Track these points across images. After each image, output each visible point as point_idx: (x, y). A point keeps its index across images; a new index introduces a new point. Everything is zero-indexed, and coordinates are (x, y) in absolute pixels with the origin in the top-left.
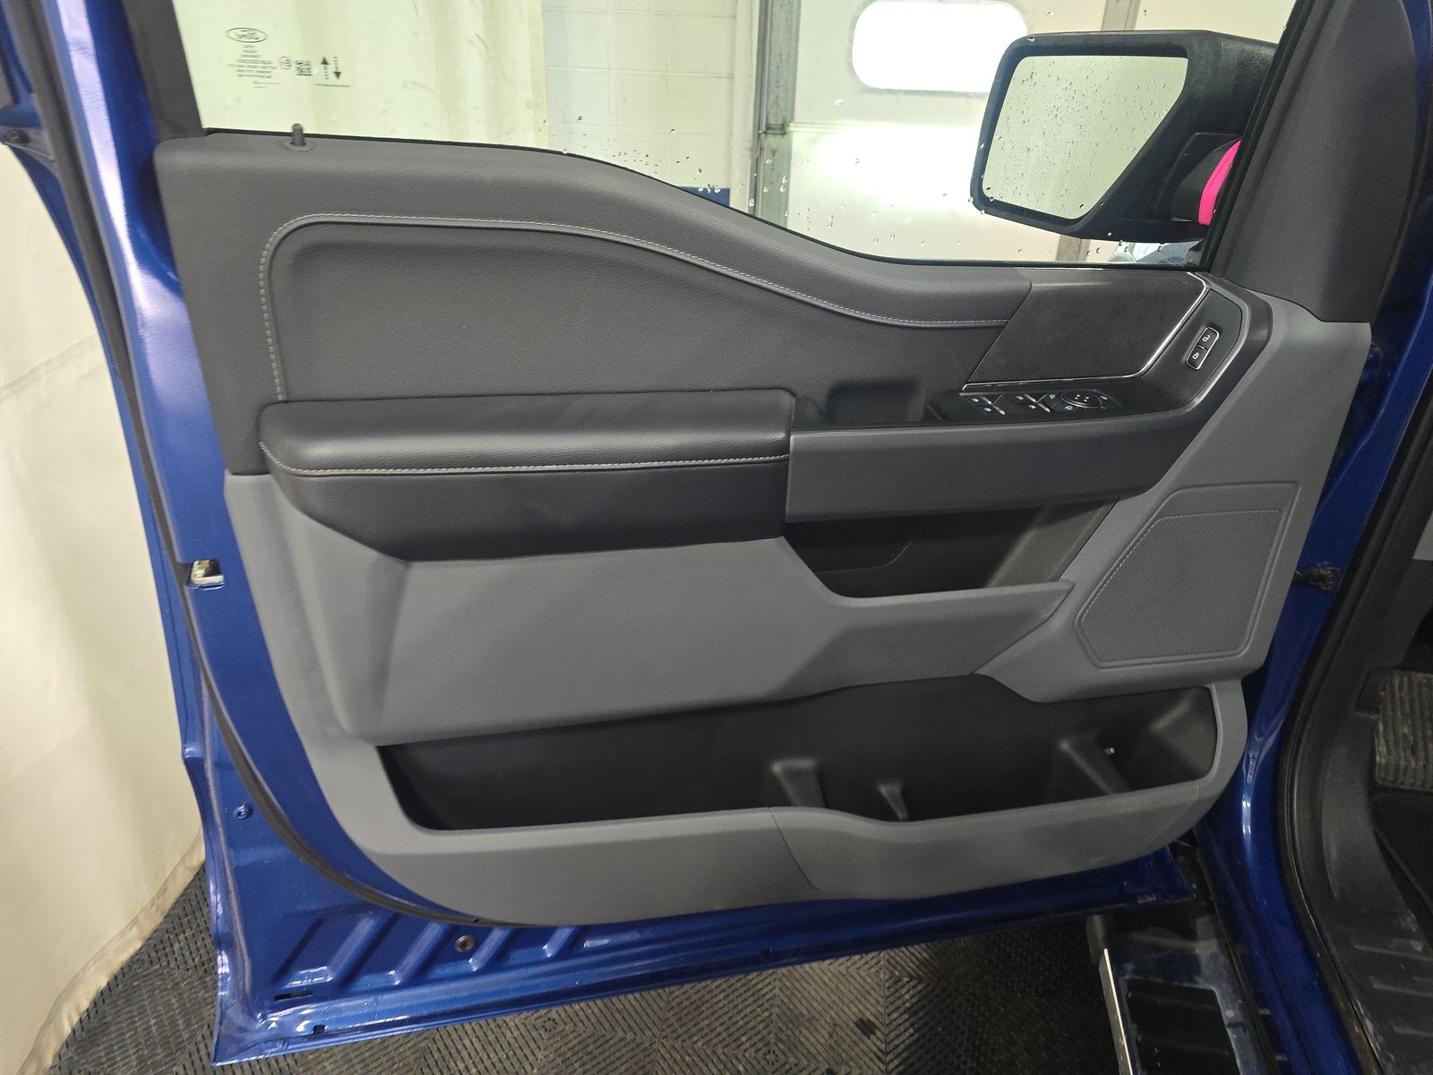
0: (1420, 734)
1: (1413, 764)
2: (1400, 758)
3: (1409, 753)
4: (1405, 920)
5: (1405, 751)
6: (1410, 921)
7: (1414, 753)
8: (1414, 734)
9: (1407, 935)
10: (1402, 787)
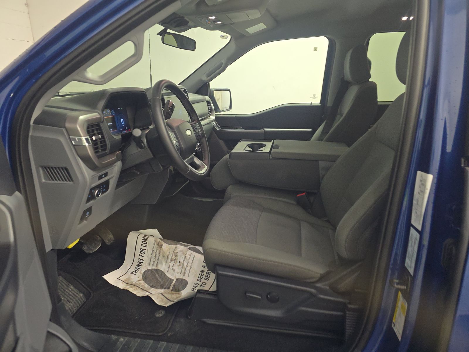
0: (66, 296)
1: (72, 304)
2: (68, 306)
3: (68, 303)
4: (113, 338)
5: (67, 303)
6: (114, 337)
7: (69, 302)
8: (65, 298)
9: (117, 340)
10: (75, 312)
